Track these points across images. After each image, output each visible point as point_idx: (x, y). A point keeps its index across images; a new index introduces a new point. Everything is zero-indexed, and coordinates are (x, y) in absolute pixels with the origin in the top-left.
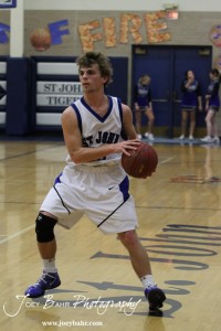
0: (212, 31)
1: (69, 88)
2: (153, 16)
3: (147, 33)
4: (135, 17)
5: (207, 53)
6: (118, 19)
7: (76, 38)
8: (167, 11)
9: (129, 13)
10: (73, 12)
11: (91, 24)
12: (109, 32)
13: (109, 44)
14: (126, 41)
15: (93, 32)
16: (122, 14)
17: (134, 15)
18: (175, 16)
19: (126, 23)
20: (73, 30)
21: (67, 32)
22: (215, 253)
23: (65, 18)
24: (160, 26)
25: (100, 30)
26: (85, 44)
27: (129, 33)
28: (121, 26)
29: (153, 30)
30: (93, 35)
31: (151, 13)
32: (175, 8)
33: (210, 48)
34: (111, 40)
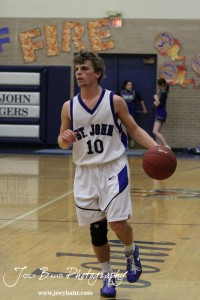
0: (157, 39)
1: (10, 99)
2: (96, 24)
3: (90, 41)
4: (78, 24)
5: (151, 61)
6: (60, 27)
7: (16, 46)
8: (111, 19)
9: (71, 21)
10: (14, 19)
11: (32, 31)
12: (51, 41)
13: (51, 52)
14: (68, 49)
15: (35, 40)
16: (64, 21)
17: (77, 23)
18: (119, 23)
19: (68, 31)
20: (14, 38)
21: (7, 40)
22: (158, 270)
23: (4, 26)
24: (103, 34)
25: (42, 38)
26: (26, 53)
27: (72, 41)
28: (64, 34)
29: (96, 38)
30: (35, 44)
31: (94, 20)
32: (119, 15)
33: (154, 56)
34: (53, 49)
